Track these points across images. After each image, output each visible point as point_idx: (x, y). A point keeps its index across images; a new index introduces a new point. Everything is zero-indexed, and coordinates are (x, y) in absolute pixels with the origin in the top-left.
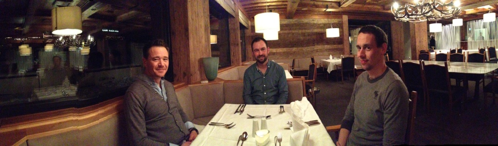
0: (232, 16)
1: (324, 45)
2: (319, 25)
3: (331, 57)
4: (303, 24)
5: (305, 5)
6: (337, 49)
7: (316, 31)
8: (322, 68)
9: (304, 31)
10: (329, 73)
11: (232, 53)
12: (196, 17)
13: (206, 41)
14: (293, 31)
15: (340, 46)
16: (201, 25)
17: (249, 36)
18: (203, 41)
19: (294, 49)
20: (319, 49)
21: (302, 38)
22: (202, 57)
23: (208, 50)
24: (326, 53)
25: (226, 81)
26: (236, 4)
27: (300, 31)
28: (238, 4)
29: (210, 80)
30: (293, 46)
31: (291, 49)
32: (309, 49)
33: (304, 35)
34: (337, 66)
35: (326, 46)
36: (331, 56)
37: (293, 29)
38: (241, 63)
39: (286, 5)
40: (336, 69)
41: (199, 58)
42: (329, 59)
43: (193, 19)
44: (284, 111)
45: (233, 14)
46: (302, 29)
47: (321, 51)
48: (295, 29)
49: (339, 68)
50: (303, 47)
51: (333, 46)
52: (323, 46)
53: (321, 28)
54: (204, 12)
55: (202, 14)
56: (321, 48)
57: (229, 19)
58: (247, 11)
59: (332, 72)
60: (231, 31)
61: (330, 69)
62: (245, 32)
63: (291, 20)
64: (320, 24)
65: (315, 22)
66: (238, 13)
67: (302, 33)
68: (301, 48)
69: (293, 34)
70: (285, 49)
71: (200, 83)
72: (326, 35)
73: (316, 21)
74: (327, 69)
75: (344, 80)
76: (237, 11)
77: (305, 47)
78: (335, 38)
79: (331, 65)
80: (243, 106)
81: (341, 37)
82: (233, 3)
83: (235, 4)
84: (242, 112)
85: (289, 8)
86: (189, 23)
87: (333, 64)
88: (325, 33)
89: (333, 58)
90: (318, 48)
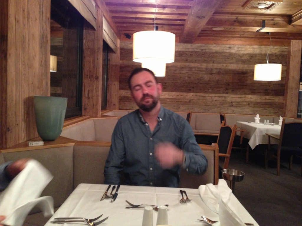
0: (89, 26)
1: (245, 94)
2: (239, 56)
3: (258, 118)
4: (212, 53)
5: (219, 23)
6: (271, 105)
7: (234, 67)
8: (239, 137)
9: (210, 65)
10: (253, 148)
11: (85, 93)
12: (24, 18)
13: (41, 65)
14: (192, 65)
15: (278, 99)
16: (33, 35)
17: (116, 66)
18: (36, 64)
19: (190, 95)
20: (235, 102)
21: (206, 77)
22: (32, 95)
23: (44, 83)
24: (248, 110)
25: (78, 143)
26: (100, 6)
27: (204, 65)
28: (103, 9)
29: (47, 140)
30: (189, 91)
31: (185, 94)
32: (217, 98)
33: (210, 72)
34: (269, 136)
35: (250, 96)
36: (258, 115)
37: (192, 61)
38: (100, 113)
39: (184, 20)
40: (266, 142)
41: (26, 96)
42: (254, 121)
43: (17, 21)
44: (188, 200)
45: (93, 24)
46: (208, 62)
47: (238, 105)
48: (196, 62)
49: (273, 142)
50: (206, 92)
51: (264, 97)
52: (243, 96)
53: (244, 62)
54: (41, 13)
55: (37, 15)
56: (239, 100)
57: (85, 32)
58: (116, 22)
59: (258, 147)
60: (87, 53)
61: (254, 142)
62: (110, 57)
63: (189, 46)
64: (244, 55)
65: (233, 51)
66: (102, 23)
67: (207, 69)
68: (202, 94)
69: (191, 69)
70: (174, 93)
71: (27, 145)
72: (253, 75)
73: (236, 48)
74: (248, 140)
75: (282, 167)
76: (100, 20)
77: (211, 93)
78: (270, 83)
79: (257, 133)
80: (114, 187)
81: (284, 82)
82: (94, 4)
83: (97, 5)
84: (115, 197)
85: (188, 26)
86: (10, 26)
87: (261, 131)
88: (253, 72)
89: (261, 121)
90: (234, 100)
